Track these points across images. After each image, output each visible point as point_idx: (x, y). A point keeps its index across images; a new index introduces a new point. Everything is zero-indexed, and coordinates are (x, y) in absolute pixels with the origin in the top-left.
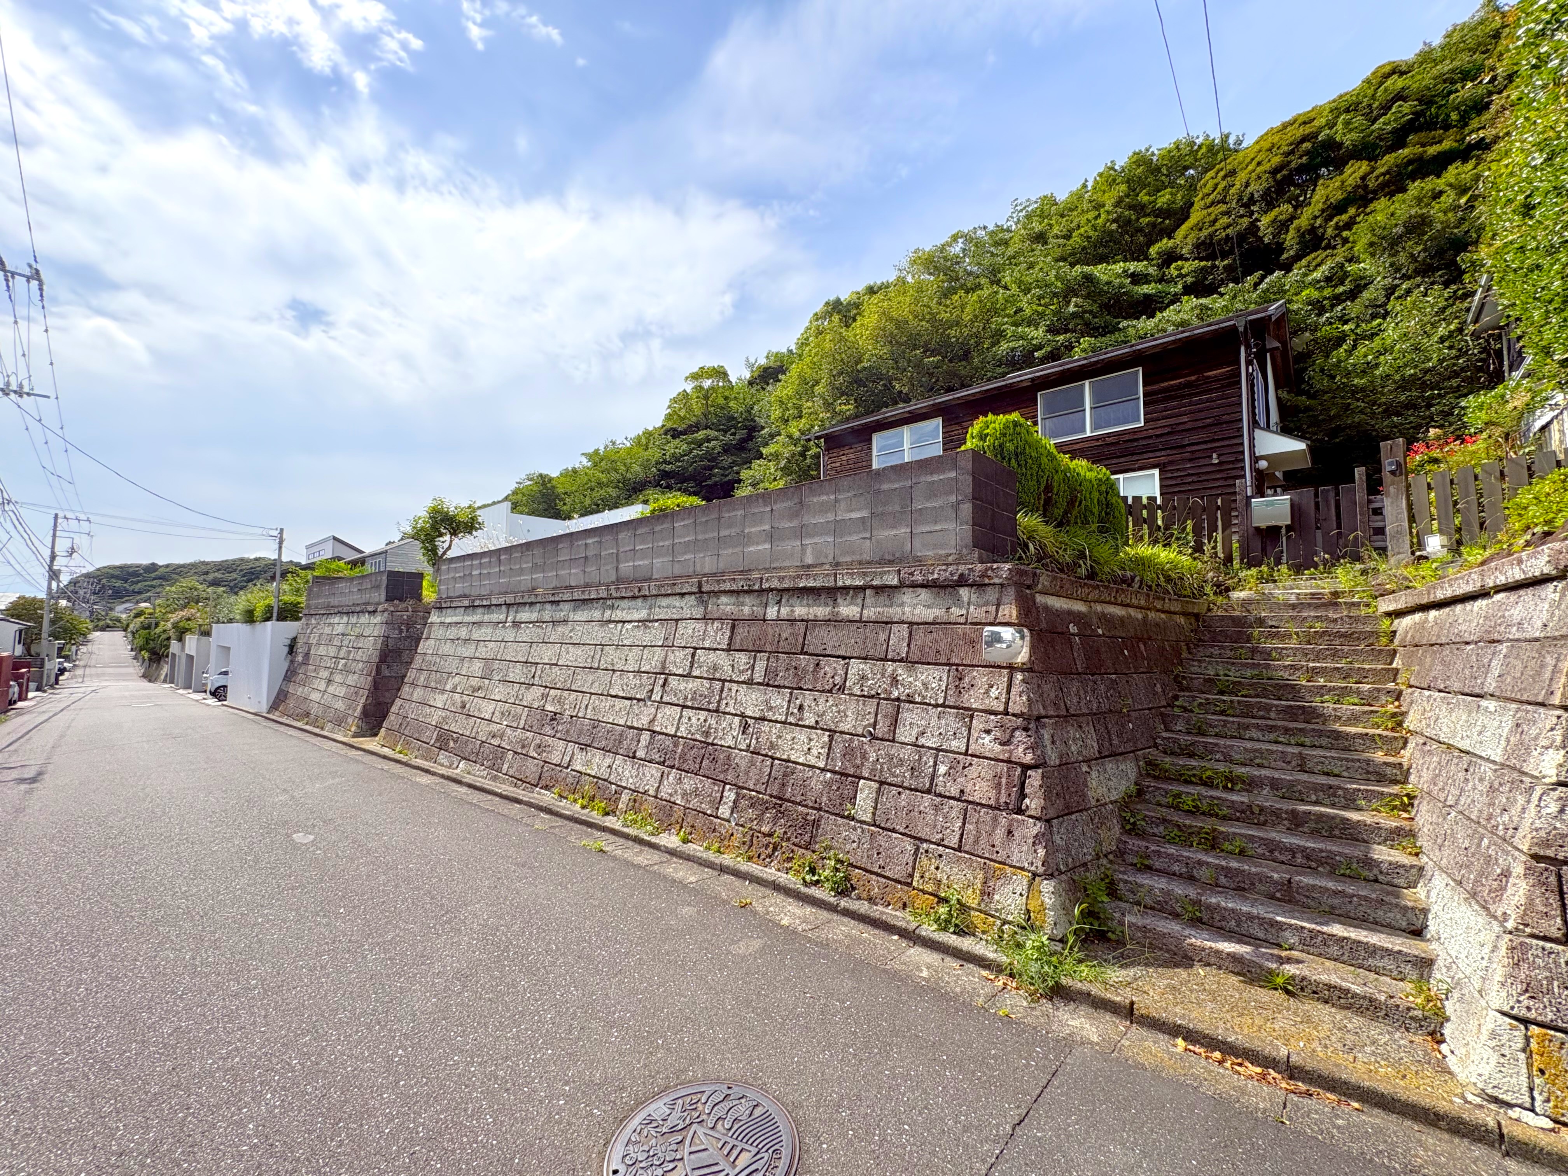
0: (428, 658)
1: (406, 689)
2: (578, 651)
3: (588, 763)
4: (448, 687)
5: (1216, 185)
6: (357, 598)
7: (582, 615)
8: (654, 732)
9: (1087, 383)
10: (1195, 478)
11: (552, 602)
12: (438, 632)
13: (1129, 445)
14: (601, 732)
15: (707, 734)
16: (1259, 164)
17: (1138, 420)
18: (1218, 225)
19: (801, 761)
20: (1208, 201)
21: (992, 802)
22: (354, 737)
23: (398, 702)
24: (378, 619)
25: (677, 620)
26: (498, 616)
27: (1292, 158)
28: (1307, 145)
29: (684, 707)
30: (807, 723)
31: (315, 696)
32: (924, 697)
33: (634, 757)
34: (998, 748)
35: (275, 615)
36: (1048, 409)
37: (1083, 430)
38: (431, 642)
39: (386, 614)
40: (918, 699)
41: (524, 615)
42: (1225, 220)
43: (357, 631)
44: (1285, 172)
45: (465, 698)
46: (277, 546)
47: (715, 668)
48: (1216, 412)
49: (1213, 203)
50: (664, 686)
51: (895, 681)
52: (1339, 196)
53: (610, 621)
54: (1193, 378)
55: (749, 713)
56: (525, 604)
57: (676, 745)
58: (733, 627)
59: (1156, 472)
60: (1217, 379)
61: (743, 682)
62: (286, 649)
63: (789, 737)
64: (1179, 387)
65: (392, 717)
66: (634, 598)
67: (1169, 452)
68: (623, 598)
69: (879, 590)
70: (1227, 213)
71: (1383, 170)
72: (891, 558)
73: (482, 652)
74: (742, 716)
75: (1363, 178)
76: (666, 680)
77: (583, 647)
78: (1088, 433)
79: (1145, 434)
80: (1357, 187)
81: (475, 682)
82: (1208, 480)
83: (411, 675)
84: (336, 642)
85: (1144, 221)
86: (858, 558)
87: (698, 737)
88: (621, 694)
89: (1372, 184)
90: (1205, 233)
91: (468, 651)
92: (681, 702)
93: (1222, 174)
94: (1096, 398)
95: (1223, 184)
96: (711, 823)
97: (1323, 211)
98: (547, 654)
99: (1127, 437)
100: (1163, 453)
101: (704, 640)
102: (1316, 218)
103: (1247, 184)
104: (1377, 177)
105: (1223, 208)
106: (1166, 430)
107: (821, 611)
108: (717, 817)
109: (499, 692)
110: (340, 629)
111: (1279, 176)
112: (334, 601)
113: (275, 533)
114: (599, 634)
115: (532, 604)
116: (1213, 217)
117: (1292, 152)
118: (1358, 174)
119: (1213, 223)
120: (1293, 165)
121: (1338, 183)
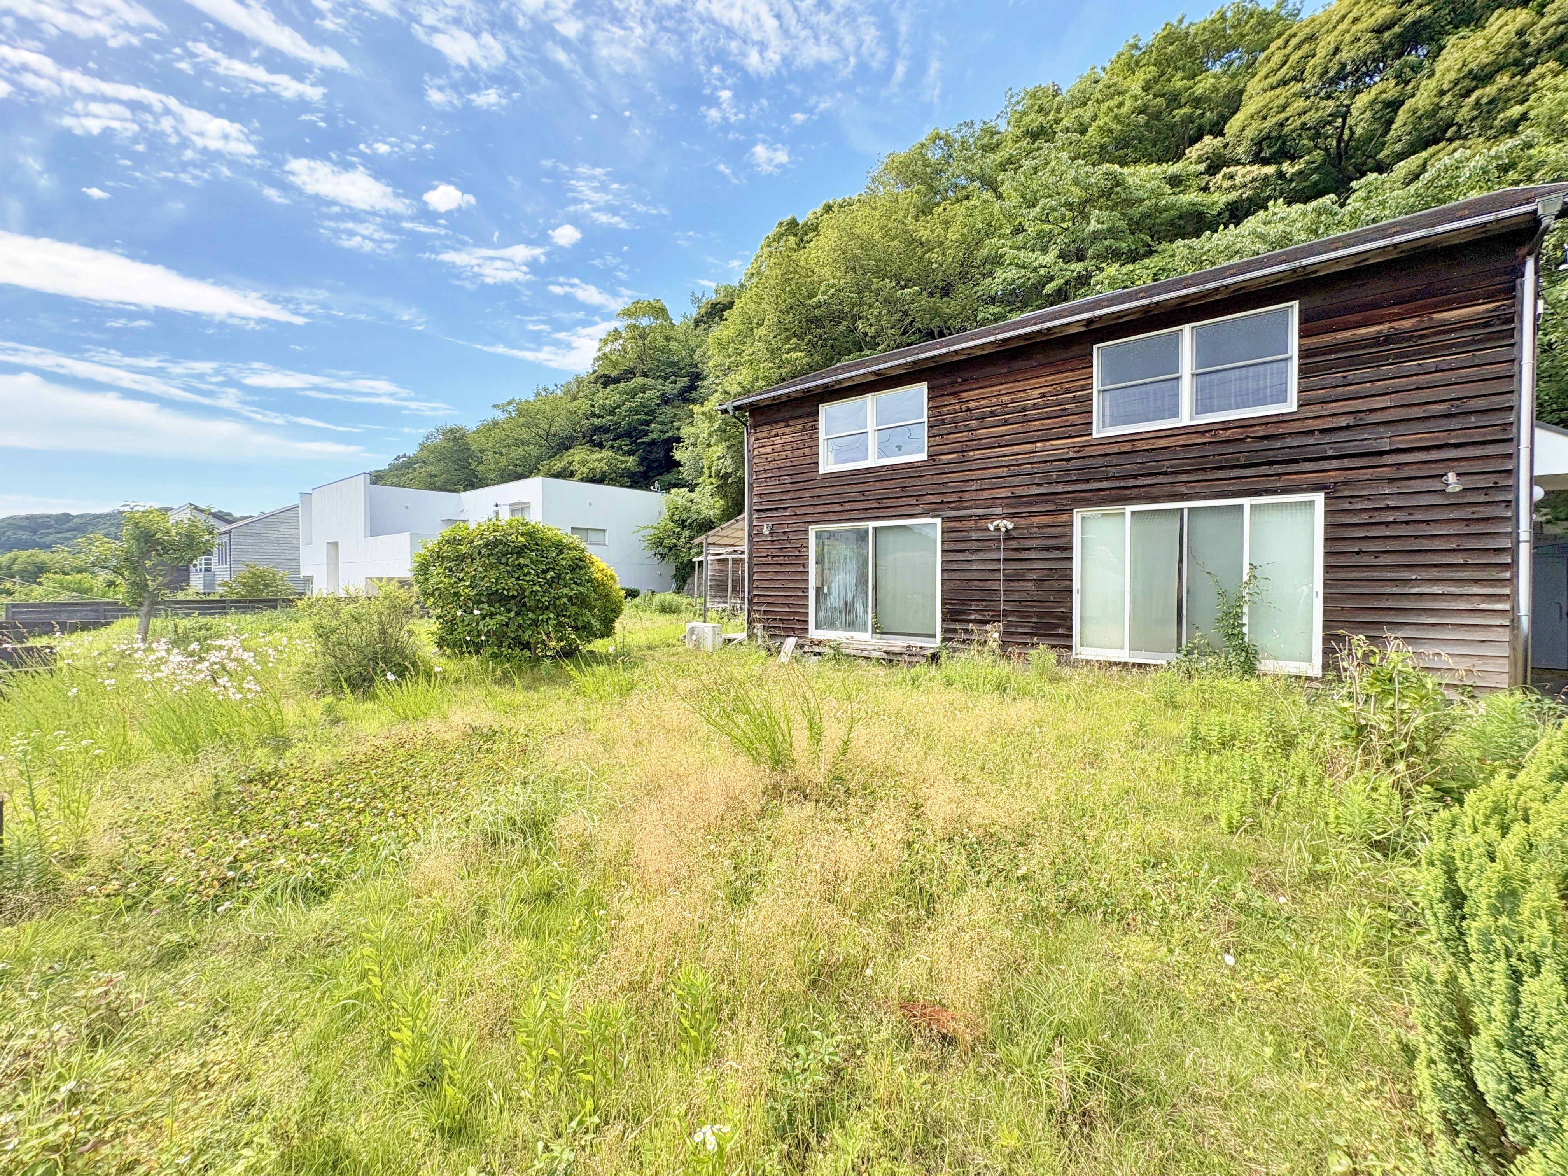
5: (1288, 56)
9: (1187, 328)
10: (1402, 516)
13: (1266, 444)
16: (1356, 20)
17: (1282, 398)
18: (1290, 111)
20: (1273, 80)
36: (1110, 374)
37: (1175, 414)
42: (1300, 104)
44: (1397, 29)
48: (1455, 392)
49: (1284, 83)
52: (1485, 58)
54: (1407, 324)
59: (1319, 498)
60: (1463, 325)
64: (1376, 341)
67: (1347, 463)
70: (1305, 94)
71: (1554, 19)
75: (1520, 33)
78: (1186, 420)
79: (1297, 427)
80: (1510, 46)
82: (1428, 522)
85: (1179, 113)
89: (1535, 40)
90: (1268, 124)
93: (1294, 42)
94: (1202, 357)
95: (1300, 53)
97: (1456, 83)
99: (1260, 431)
100: (1335, 464)
102: (1442, 93)
103: (1337, 50)
104: (1544, 32)
105: (1297, 87)
106: (1343, 422)
111: (1385, 36)
116: (1281, 101)
118: (1513, 27)
119: (1284, 108)
120: (1409, 20)
121: (1481, 42)
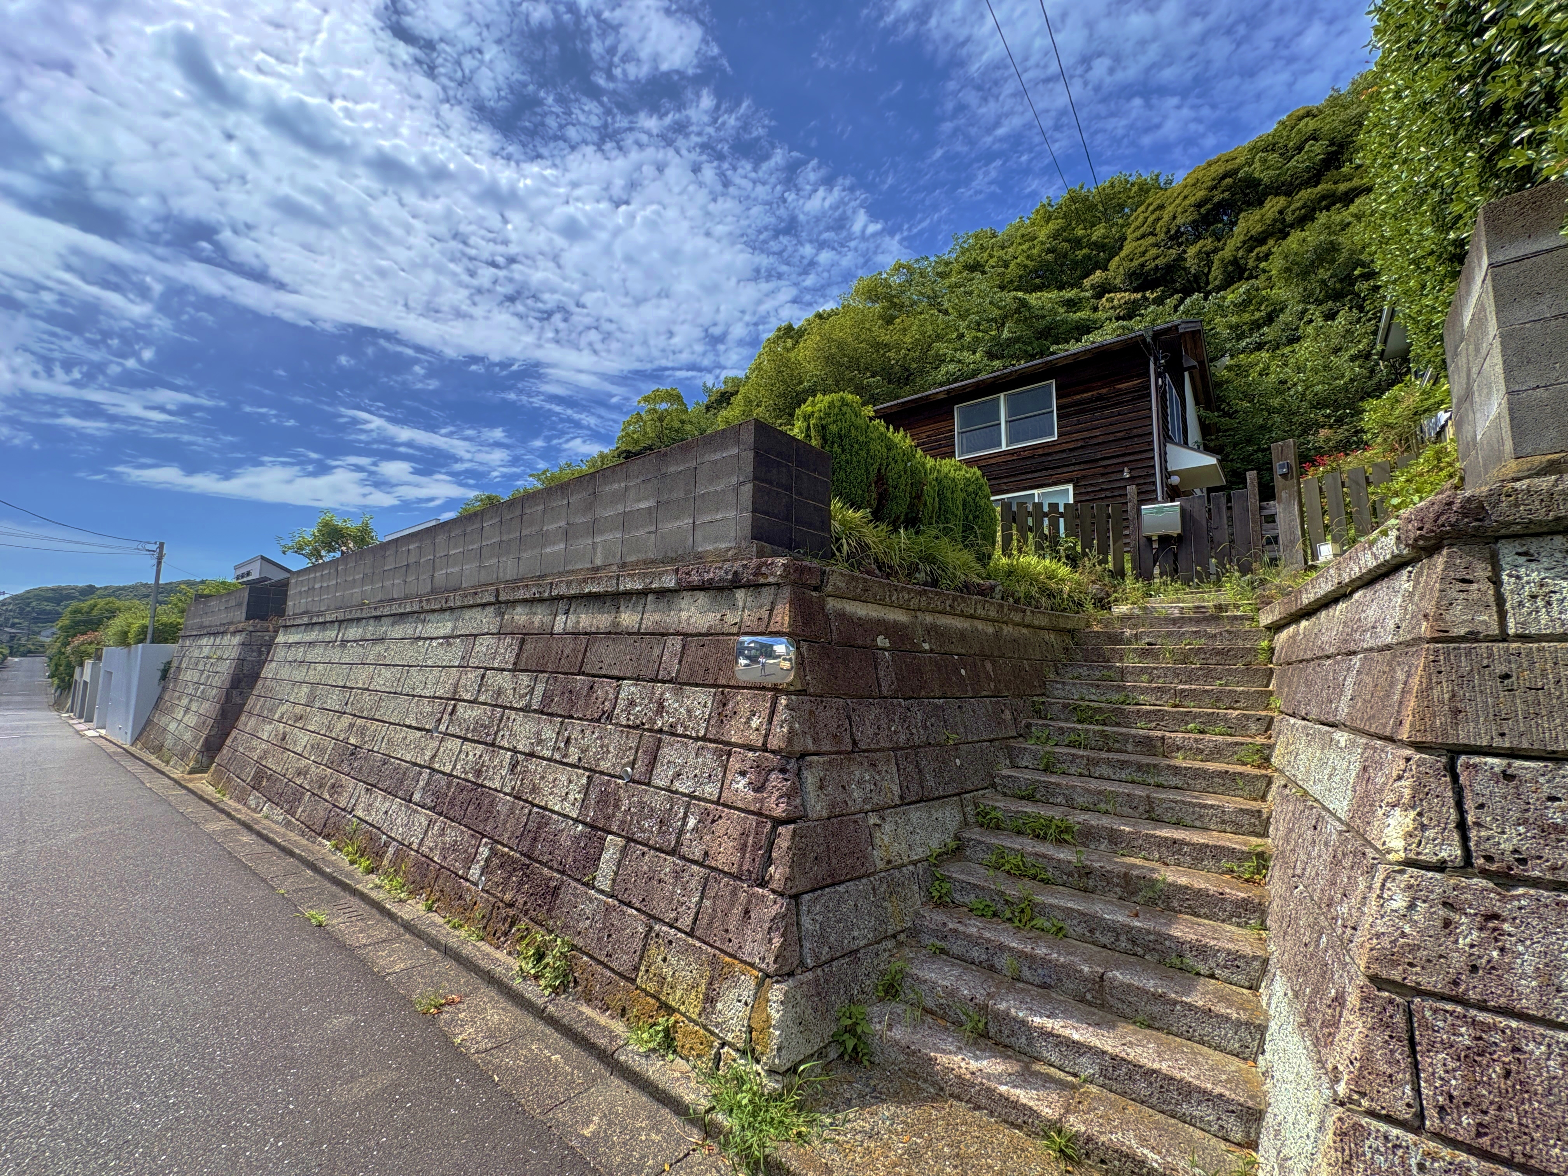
0: (268, 683)
1: (243, 718)
2: (386, 673)
3: (369, 808)
4: (276, 717)
5: (1146, 218)
6: (223, 617)
7: (398, 631)
8: (434, 770)
9: (1002, 395)
10: (1108, 494)
11: (376, 617)
12: (280, 653)
13: (1044, 459)
14: (387, 769)
15: (478, 773)
16: (1185, 197)
17: (1052, 434)
18: (1148, 256)
19: (557, 808)
20: (1138, 234)
21: (734, 870)
22: (190, 773)
23: (234, 733)
24: (237, 639)
25: (476, 636)
26: (330, 634)
27: (1215, 192)
28: (1228, 181)
29: (466, 739)
30: (569, 760)
31: (172, 727)
32: (686, 728)
33: (410, 801)
34: (751, 794)
35: (149, 636)
36: (965, 423)
37: (1000, 445)
38: (274, 664)
39: (244, 634)
40: (680, 730)
41: (353, 632)
42: (1154, 251)
43: (219, 653)
44: (1209, 206)
45: (288, 727)
46: (155, 562)
47: (499, 692)
48: (1128, 425)
49: (1143, 236)
50: (451, 714)
51: (661, 708)
52: (1259, 228)
53: (419, 638)
54: (1104, 391)
55: (520, 748)
56: (352, 620)
57: (449, 787)
58: (522, 642)
59: (1070, 487)
60: (1127, 392)
61: (521, 710)
62: (159, 674)
63: (551, 778)
64: (1091, 400)
65: (225, 750)
66: (442, 610)
67: (1082, 467)
68: (433, 611)
69: (662, 593)
70: (1156, 245)
71: (1298, 205)
72: (674, 555)
73: (312, 676)
74: (514, 750)
75: (1281, 212)
76: (455, 706)
77: (392, 669)
78: (1004, 448)
79: (1058, 448)
80: (1275, 221)
81: (299, 710)
83: (251, 702)
84: (201, 667)
85: (1080, 254)
86: (642, 556)
87: (470, 776)
88: (414, 724)
89: (1289, 219)
90: (1136, 263)
91: (299, 675)
92: (462, 734)
93: (1151, 208)
94: (1010, 412)
95: (1154, 217)
96: (460, 887)
97: (1244, 243)
98: (360, 677)
99: (1040, 452)
100: (1077, 468)
101: (494, 659)
102: (1238, 249)
103: (1174, 218)
104: (1294, 211)
105: (1151, 240)
106: (1079, 444)
107: (600, 620)
108: (467, 880)
109: (316, 721)
110: (206, 651)
111: (1202, 210)
112: (207, 621)
113: (154, 547)
114: (411, 653)
115: (359, 620)
116: (1143, 249)
117: (1214, 187)
118: (1276, 209)
119: (1143, 254)
120: (1216, 200)
121: (1258, 217)
